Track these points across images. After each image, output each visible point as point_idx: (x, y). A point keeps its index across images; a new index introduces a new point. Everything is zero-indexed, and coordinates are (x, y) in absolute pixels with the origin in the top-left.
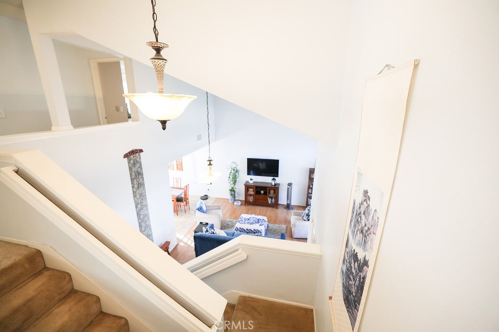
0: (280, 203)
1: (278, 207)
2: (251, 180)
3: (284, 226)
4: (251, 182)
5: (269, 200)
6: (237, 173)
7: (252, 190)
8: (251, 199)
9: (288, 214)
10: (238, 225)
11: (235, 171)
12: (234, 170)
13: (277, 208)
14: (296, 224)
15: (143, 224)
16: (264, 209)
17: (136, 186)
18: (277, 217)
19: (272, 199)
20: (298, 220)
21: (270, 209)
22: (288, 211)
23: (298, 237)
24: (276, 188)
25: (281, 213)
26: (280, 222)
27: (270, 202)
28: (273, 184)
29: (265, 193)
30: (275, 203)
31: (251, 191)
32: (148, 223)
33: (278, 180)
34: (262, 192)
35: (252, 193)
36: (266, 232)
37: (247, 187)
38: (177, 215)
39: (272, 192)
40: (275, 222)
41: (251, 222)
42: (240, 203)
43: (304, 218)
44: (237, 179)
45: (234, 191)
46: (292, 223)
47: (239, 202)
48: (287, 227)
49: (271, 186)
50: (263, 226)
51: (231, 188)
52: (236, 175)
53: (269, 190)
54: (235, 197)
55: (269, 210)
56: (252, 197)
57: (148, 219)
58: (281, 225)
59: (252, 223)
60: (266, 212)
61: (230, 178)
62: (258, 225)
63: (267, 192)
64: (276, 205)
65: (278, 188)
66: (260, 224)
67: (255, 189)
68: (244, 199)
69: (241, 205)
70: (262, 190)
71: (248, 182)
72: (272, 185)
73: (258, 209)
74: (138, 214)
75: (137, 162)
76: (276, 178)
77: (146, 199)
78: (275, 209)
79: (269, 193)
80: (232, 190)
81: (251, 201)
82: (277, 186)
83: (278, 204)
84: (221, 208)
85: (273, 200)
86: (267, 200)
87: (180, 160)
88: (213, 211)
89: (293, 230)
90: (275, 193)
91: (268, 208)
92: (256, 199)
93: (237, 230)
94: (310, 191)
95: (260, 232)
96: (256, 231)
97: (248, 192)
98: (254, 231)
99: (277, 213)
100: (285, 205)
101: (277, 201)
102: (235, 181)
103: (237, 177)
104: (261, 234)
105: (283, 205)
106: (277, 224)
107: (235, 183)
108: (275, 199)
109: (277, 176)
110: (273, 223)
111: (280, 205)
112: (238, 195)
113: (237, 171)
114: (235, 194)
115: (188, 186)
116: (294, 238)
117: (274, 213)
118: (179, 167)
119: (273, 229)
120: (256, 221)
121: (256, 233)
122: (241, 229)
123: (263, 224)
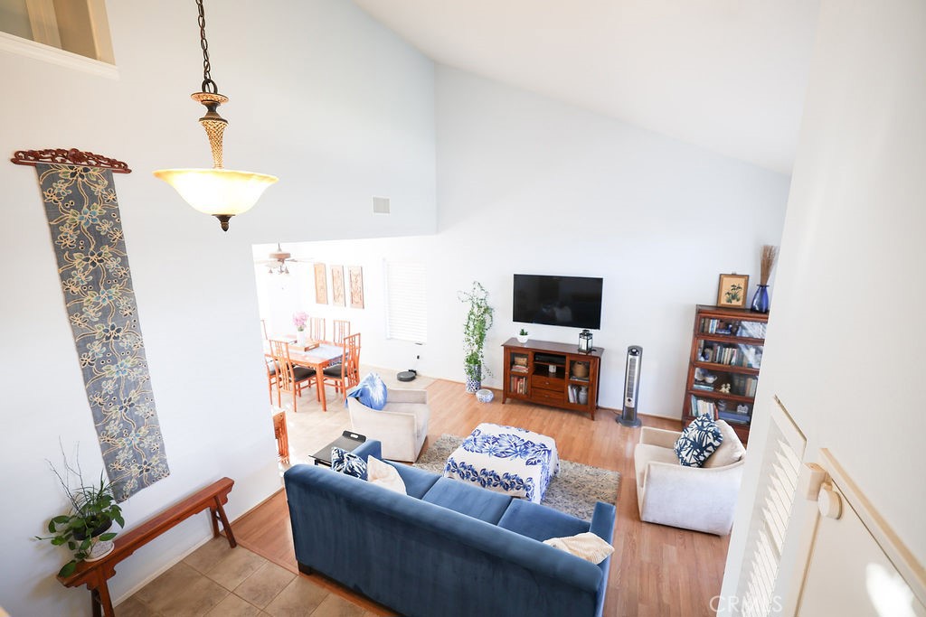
0: (601, 403)
1: (595, 416)
2: (523, 333)
3: (611, 475)
4: (523, 340)
5: (571, 394)
6: (487, 316)
7: (523, 361)
8: (520, 387)
9: (625, 439)
10: (459, 455)
11: (482, 310)
12: (479, 307)
13: (593, 419)
14: (655, 472)
15: (115, 412)
16: (555, 417)
17: (81, 276)
18: (591, 443)
19: (579, 390)
20: (663, 459)
21: (574, 418)
22: (627, 429)
23: (658, 521)
24: (591, 361)
25: (604, 433)
26: (599, 461)
27: (572, 400)
28: (584, 348)
29: (560, 372)
30: (586, 404)
31: (522, 366)
32: (141, 410)
33: (598, 338)
34: (552, 369)
35: (524, 370)
36: (548, 488)
37: (512, 353)
38: (325, 410)
39: (579, 370)
40: (583, 458)
41: (502, 449)
42: (490, 396)
43: (683, 453)
44: (487, 332)
45: (476, 362)
46: (639, 467)
47: (490, 392)
48: (620, 479)
49: (577, 352)
50: (539, 466)
51: (470, 353)
52: (483, 322)
53: (572, 364)
54: (478, 378)
55: (569, 423)
56: (522, 383)
57: (147, 397)
58: (600, 470)
59: (504, 454)
60: (560, 426)
61: (468, 327)
62: (521, 461)
63: (564, 370)
64: (590, 408)
65: (597, 360)
66: (528, 457)
67: (532, 359)
68: (502, 388)
69: (494, 400)
70: (553, 363)
71: (516, 339)
72: (580, 350)
73: (538, 415)
74: (91, 375)
75: (93, 198)
76: (591, 331)
77: (135, 329)
78: (585, 420)
79: (572, 374)
80: (474, 360)
81: (520, 391)
82: (593, 354)
83: (598, 408)
84: (428, 402)
85: (583, 394)
86: (564, 392)
87: (359, 284)
88: (404, 406)
89: (641, 492)
90: (587, 375)
91: (565, 416)
92: (532, 388)
93: (452, 468)
94: (697, 374)
95: (524, 487)
96: (512, 483)
97: (511, 368)
98: (506, 480)
99: (593, 432)
100: (619, 411)
101: (592, 396)
102: (482, 337)
103: (487, 326)
104: (529, 492)
105: (613, 410)
106: (587, 464)
107: (480, 341)
108: (587, 390)
109: (597, 326)
110: (577, 461)
111: (603, 411)
112: (487, 375)
113: (487, 310)
114: (480, 372)
115: (357, 338)
116: (644, 519)
117: (581, 430)
118: (357, 299)
119: (575, 478)
120: (518, 448)
121: (512, 488)
122: (465, 468)
123: (539, 461)
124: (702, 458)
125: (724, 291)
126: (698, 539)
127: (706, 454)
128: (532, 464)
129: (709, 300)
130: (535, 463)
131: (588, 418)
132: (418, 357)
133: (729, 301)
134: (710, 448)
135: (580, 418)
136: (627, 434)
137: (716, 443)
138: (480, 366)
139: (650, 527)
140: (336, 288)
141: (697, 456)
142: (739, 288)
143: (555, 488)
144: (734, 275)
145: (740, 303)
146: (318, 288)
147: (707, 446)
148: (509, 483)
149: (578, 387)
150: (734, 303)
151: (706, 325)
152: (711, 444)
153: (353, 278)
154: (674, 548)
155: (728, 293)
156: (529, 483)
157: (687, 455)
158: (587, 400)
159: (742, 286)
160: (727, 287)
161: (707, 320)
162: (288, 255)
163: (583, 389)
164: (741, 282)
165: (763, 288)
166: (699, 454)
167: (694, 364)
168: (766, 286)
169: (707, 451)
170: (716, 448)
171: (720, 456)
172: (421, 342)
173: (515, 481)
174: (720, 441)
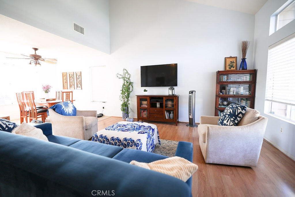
0: (180, 120)
2: (145, 91)
4: (145, 93)
5: (167, 115)
6: (130, 86)
7: (145, 102)
8: (145, 114)
11: (129, 83)
12: (127, 82)
13: (176, 125)
14: (212, 131)
16: (160, 126)
18: (176, 133)
19: (170, 113)
25: (182, 129)
27: (167, 118)
28: (171, 94)
29: (161, 106)
30: (173, 119)
31: (145, 104)
33: (177, 91)
34: (158, 105)
35: (146, 107)
39: (170, 103)
41: (127, 128)
45: (126, 106)
49: (167, 95)
52: (129, 88)
53: (166, 101)
56: (145, 113)
59: (128, 130)
61: (122, 91)
62: (135, 133)
63: (163, 105)
64: (175, 120)
65: (177, 100)
66: (140, 131)
67: (149, 101)
70: (158, 102)
72: (169, 95)
76: (174, 87)
81: (145, 116)
82: (175, 97)
83: (178, 122)
85: (171, 115)
86: (163, 114)
92: (150, 114)
93: (95, 139)
94: (220, 101)
95: (135, 145)
96: (128, 143)
97: (140, 106)
98: (124, 142)
99: (177, 129)
100: (188, 123)
101: (176, 116)
102: (128, 94)
103: (130, 90)
104: (138, 148)
105: (184, 122)
106: (174, 140)
107: (128, 97)
108: (173, 113)
109: (176, 85)
110: (169, 140)
111: (181, 123)
112: (131, 112)
113: (131, 83)
114: (128, 110)
115: (71, 93)
116: (207, 162)
117: (171, 129)
118: (79, 85)
119: (168, 146)
120: (135, 128)
121: (128, 146)
122: (102, 138)
123: (146, 132)
124: (236, 122)
125: (227, 64)
126: (240, 171)
127: (238, 119)
128: (142, 133)
129: (222, 69)
130: (144, 133)
131: (174, 125)
132: (103, 108)
133: (230, 68)
134: (240, 115)
135: (171, 125)
136: (192, 129)
137: (244, 112)
138: (128, 108)
139: (211, 166)
140: (71, 82)
141: (234, 121)
142: (234, 62)
143: (157, 151)
144: (231, 57)
145: (234, 69)
146: (64, 83)
147: (238, 114)
148: (126, 143)
149: (169, 112)
150: (232, 69)
151: (222, 78)
152: (241, 113)
153: (78, 77)
154: (228, 177)
155: (229, 65)
156: (138, 142)
157: (227, 122)
158: (173, 117)
159: (235, 61)
160: (228, 62)
161: (222, 76)
162: (40, 57)
163: (172, 112)
164: (234, 60)
165: (244, 60)
166: (235, 119)
167: (217, 96)
168: (245, 59)
169: (239, 117)
170: (244, 115)
171: (247, 118)
172: (104, 101)
173: (129, 141)
174: (245, 110)
